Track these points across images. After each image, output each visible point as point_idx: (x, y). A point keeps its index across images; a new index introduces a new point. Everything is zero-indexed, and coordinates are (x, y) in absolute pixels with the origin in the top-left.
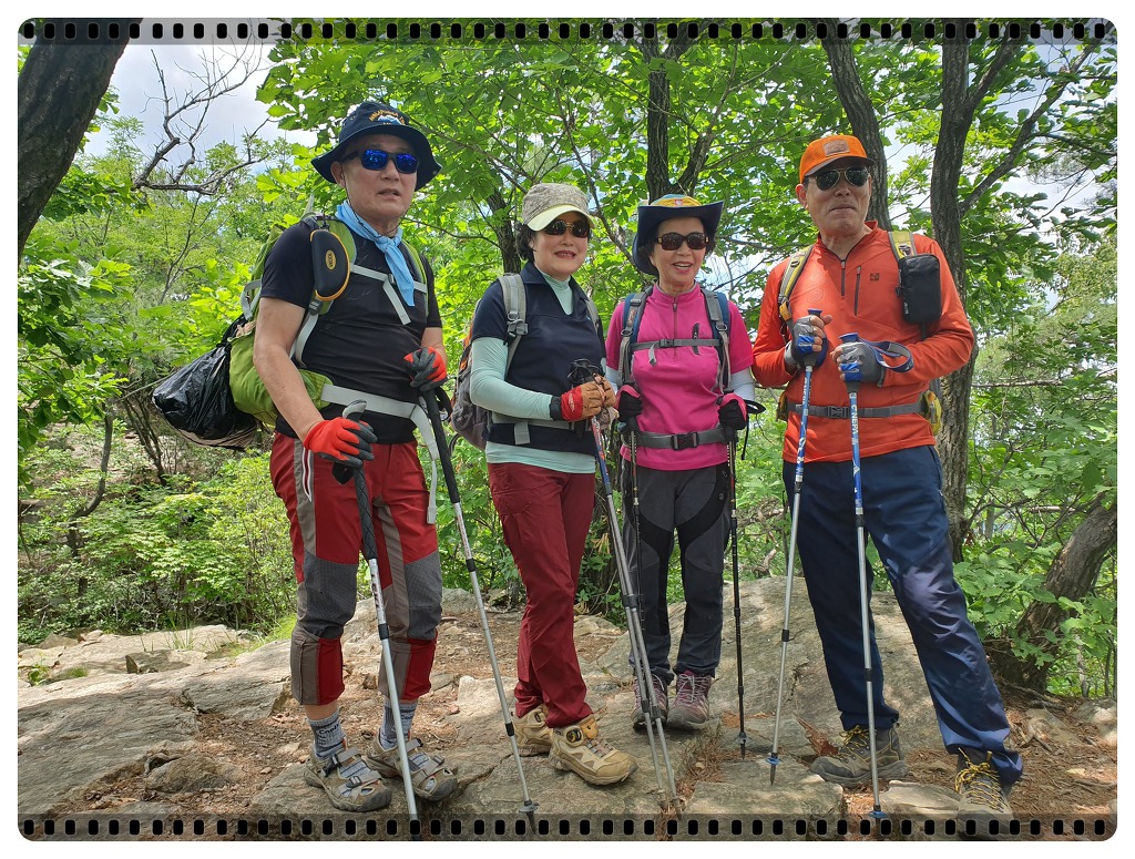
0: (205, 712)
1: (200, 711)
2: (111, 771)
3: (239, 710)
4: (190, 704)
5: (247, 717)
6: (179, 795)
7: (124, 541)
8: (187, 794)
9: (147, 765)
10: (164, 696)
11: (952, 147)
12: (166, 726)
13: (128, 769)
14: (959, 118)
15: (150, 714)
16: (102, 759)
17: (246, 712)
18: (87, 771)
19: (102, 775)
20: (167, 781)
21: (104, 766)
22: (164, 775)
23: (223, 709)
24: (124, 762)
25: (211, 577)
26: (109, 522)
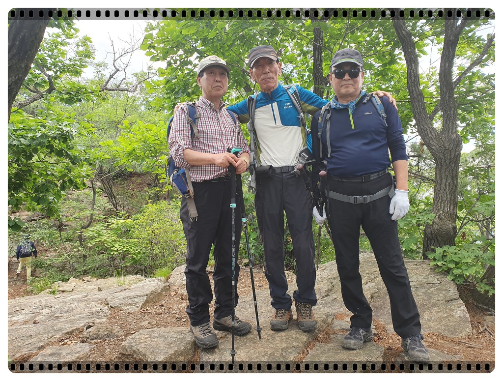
0: (113, 308)
1: (111, 307)
2: (70, 330)
3: (127, 307)
4: (108, 304)
5: (130, 310)
6: (96, 341)
7: (99, 239)
8: (99, 341)
9: (85, 328)
10: (98, 301)
11: (449, 52)
12: (96, 312)
13: (77, 329)
14: (452, 38)
15: (92, 308)
16: (68, 325)
17: (130, 308)
18: (61, 330)
19: (66, 331)
20: (91, 334)
21: (68, 327)
22: (90, 332)
23: (121, 307)
24: (76, 326)
25: (135, 254)
26: (94, 231)
